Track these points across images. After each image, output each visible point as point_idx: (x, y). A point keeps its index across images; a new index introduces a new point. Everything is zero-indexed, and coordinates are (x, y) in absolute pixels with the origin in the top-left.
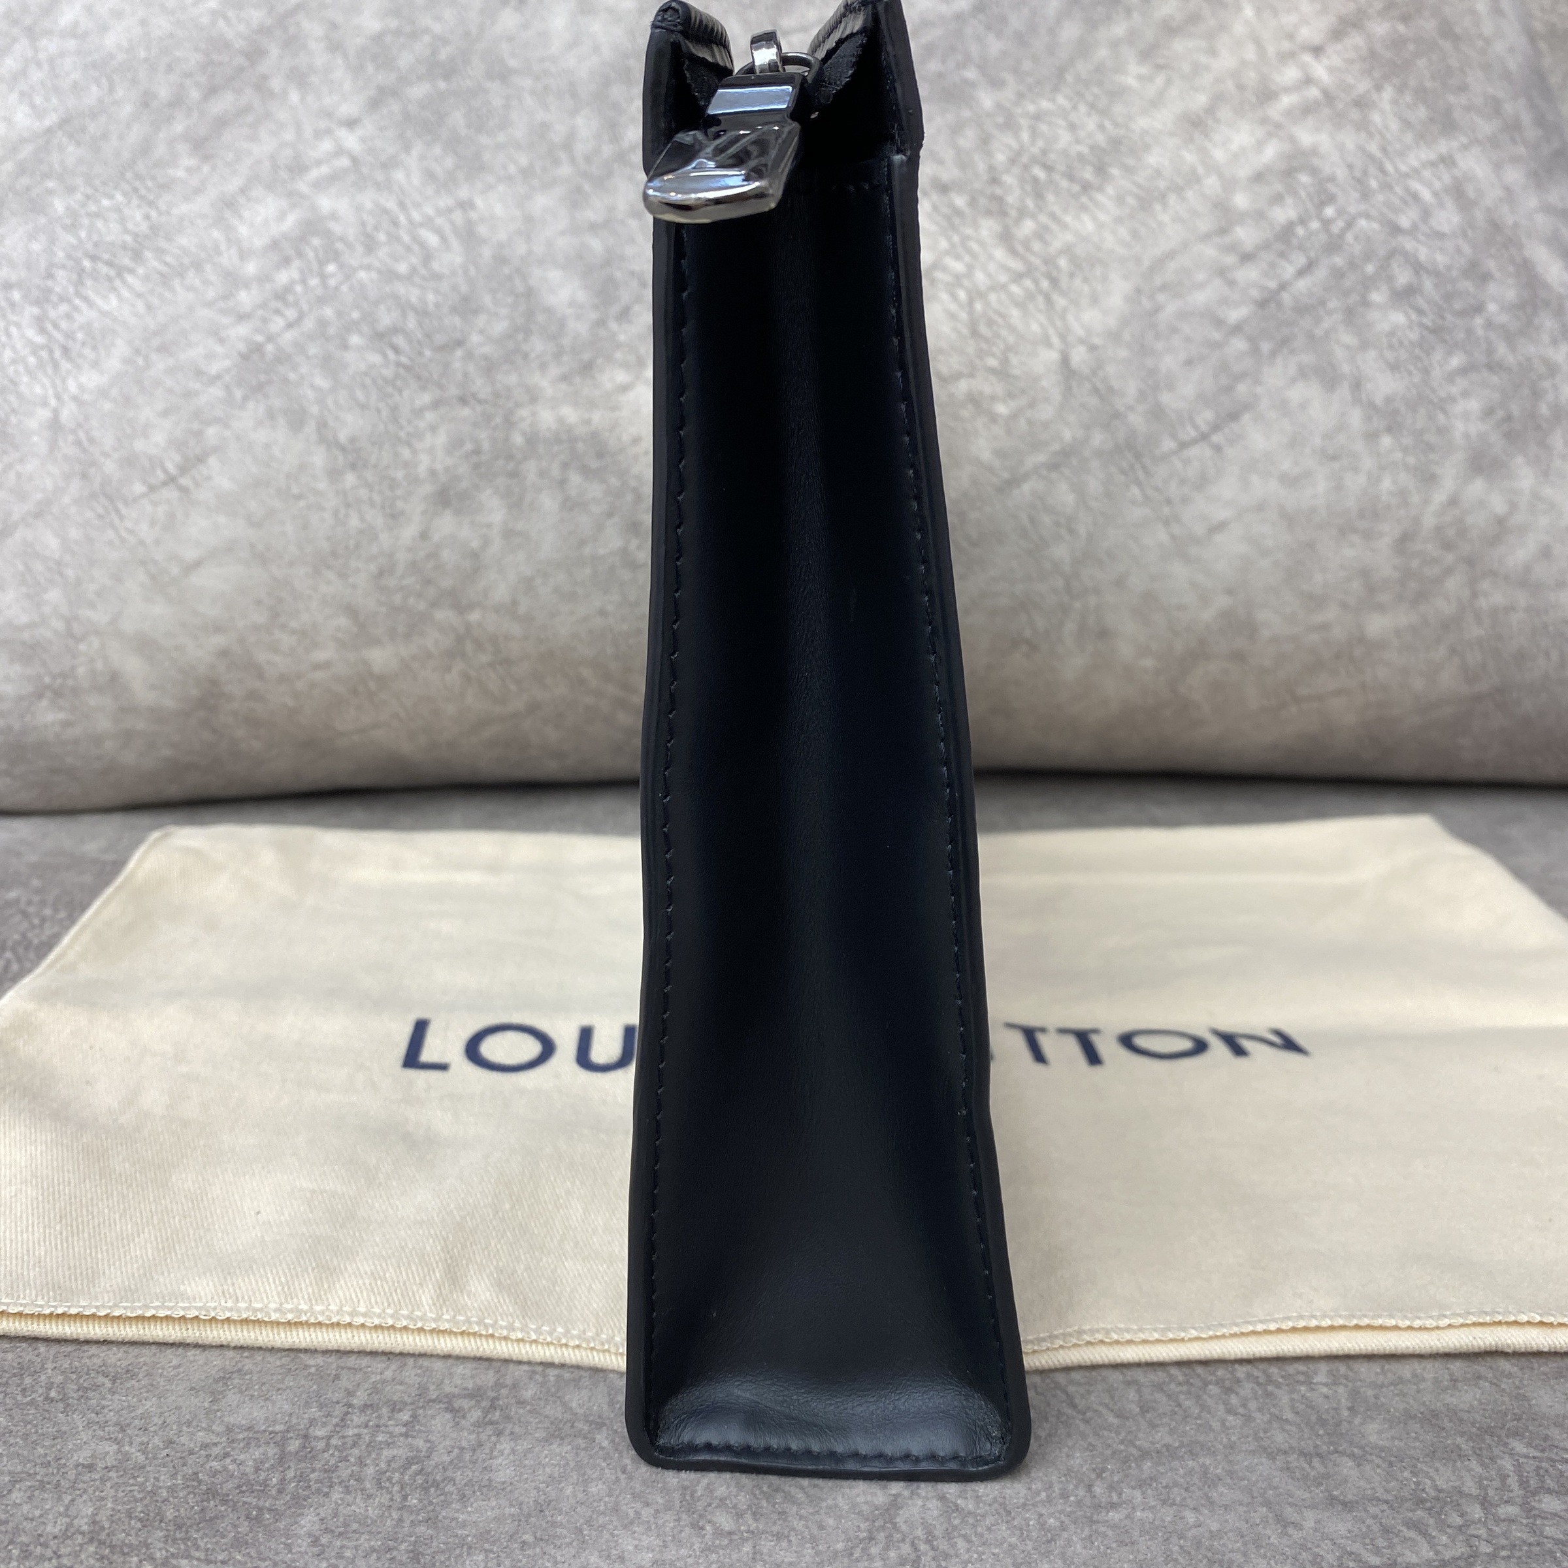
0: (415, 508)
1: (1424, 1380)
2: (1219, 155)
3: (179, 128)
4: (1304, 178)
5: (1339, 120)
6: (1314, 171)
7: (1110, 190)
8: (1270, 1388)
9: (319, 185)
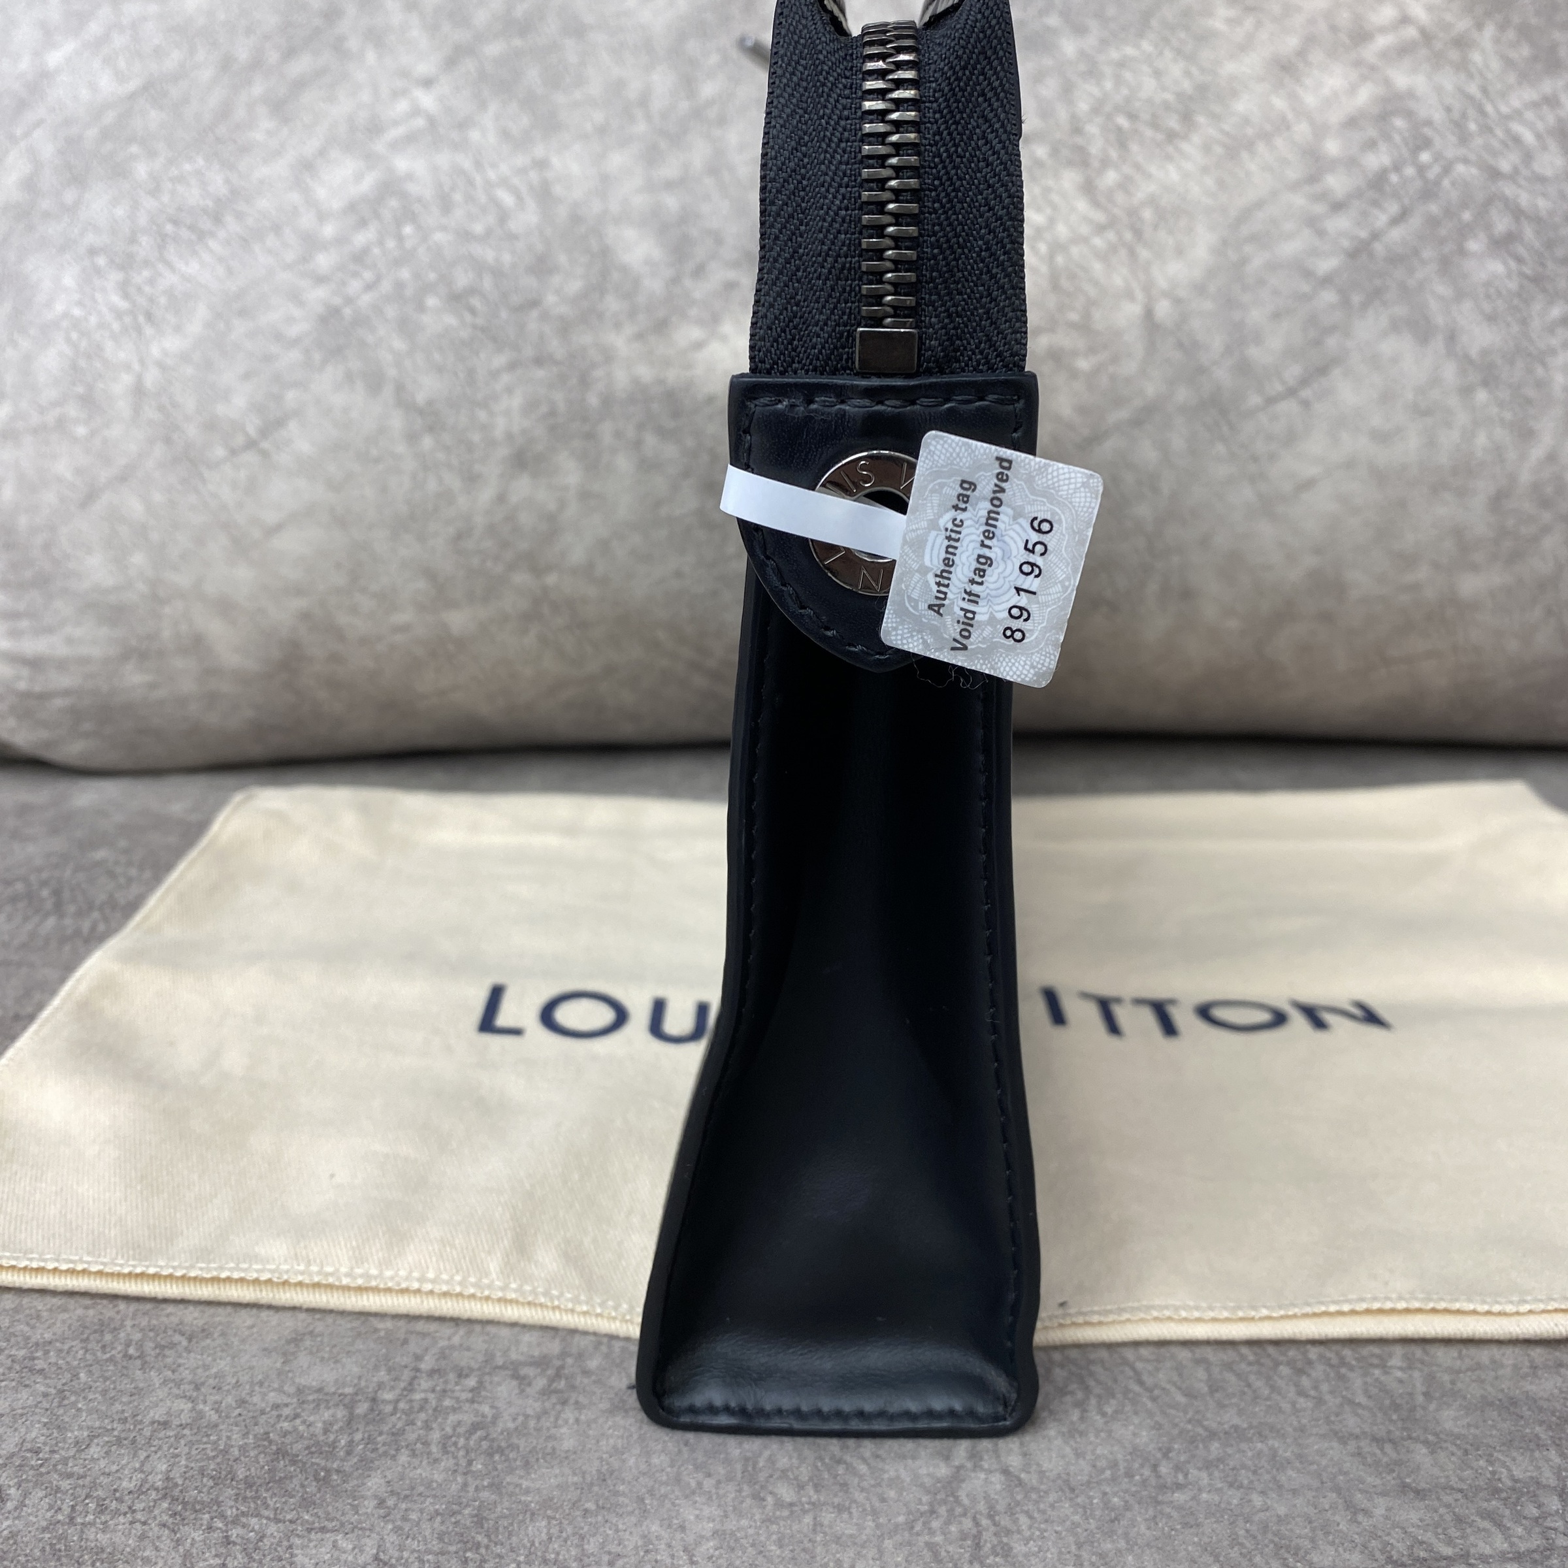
0: (492, 470)
1: (1502, 1366)
2: (1310, 100)
3: (258, 89)
4: (1399, 122)
5: (1437, 60)
6: (1409, 114)
7: (1196, 139)
8: (1343, 1370)
9: (397, 146)
